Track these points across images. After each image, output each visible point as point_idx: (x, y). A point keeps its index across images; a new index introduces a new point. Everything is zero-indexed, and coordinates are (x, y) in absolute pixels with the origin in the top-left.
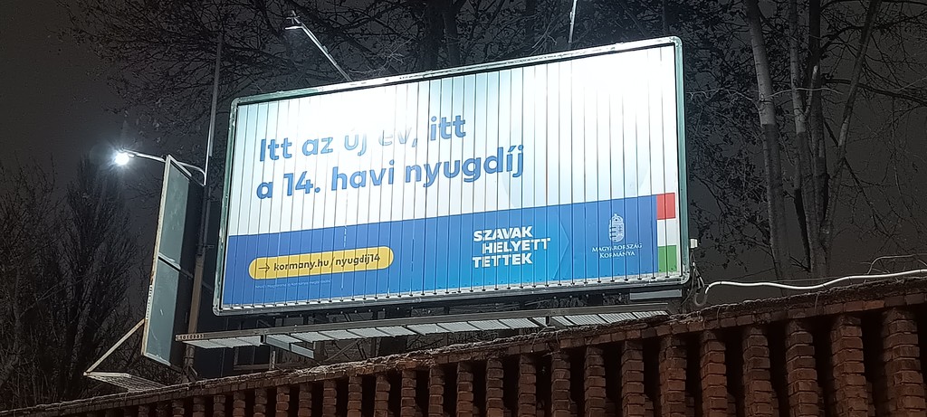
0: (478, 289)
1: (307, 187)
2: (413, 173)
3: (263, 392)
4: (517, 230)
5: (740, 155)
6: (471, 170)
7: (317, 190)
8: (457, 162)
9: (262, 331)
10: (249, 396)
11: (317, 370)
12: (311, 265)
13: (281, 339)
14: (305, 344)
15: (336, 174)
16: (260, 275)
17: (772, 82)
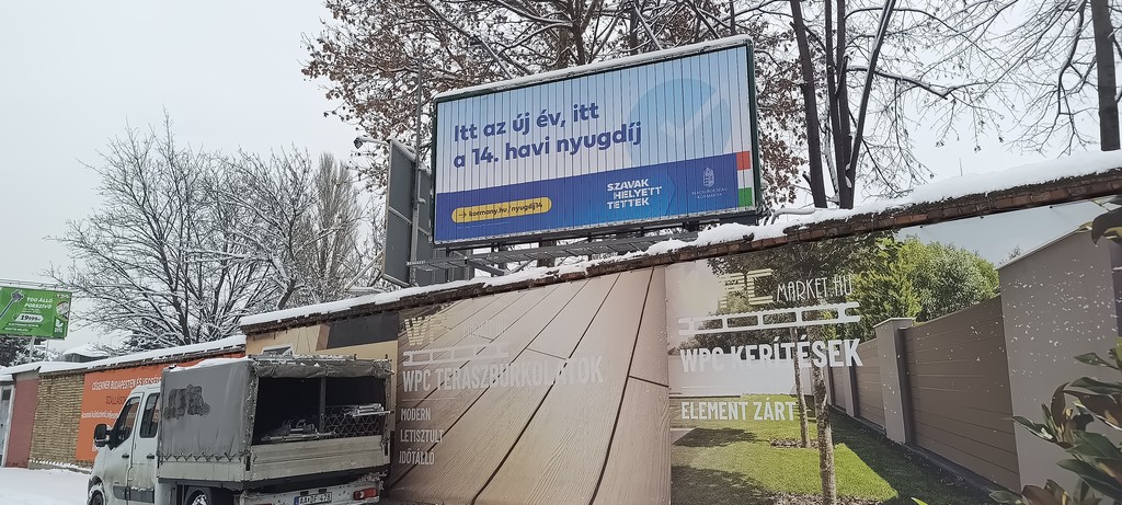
1: (489, 158)
2: (563, 145)
4: (638, 181)
6: (604, 141)
7: (496, 160)
8: (594, 136)
12: (495, 212)
15: (508, 149)
16: (460, 220)
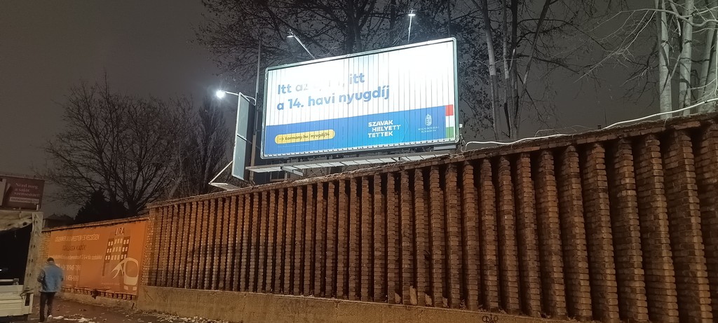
0: (370, 147)
1: (298, 105)
2: (343, 98)
3: (282, 190)
4: (387, 121)
5: (481, 89)
6: (367, 96)
7: (302, 106)
8: (361, 93)
9: (281, 165)
10: (277, 192)
11: (304, 180)
12: (301, 138)
13: (289, 168)
14: (299, 170)
15: (310, 99)
16: (280, 142)
17: (496, 57)
